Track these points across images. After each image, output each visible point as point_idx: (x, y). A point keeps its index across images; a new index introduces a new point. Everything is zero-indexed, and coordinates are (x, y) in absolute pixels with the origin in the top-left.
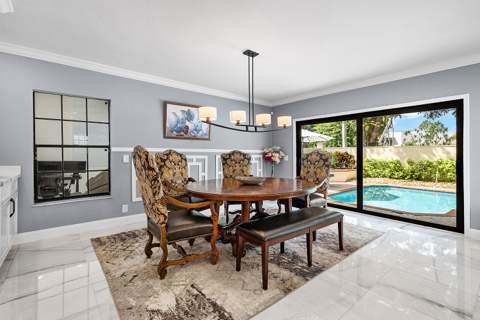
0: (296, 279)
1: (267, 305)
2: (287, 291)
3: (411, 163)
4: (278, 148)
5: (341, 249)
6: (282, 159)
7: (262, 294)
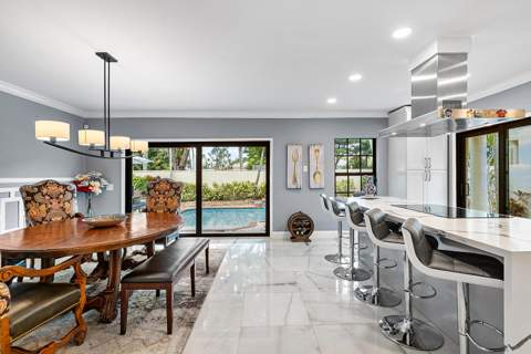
0: (191, 311)
1: (183, 344)
2: (191, 324)
3: (215, 185)
4: (100, 174)
5: (208, 272)
6: (103, 189)
7: (170, 339)
